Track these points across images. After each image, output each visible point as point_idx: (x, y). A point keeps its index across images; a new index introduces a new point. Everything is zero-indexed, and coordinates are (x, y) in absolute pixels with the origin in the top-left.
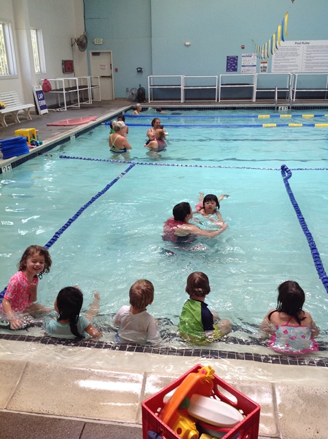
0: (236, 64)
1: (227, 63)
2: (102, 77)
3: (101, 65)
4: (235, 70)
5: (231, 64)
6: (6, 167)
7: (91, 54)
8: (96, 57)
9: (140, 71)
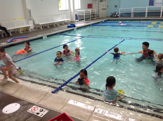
0: (153, 3)
1: (150, 2)
2: (103, 9)
3: (103, 5)
4: (153, 5)
5: (151, 3)
6: (45, 37)
7: (99, 1)
8: (101, 2)
9: (116, 6)
